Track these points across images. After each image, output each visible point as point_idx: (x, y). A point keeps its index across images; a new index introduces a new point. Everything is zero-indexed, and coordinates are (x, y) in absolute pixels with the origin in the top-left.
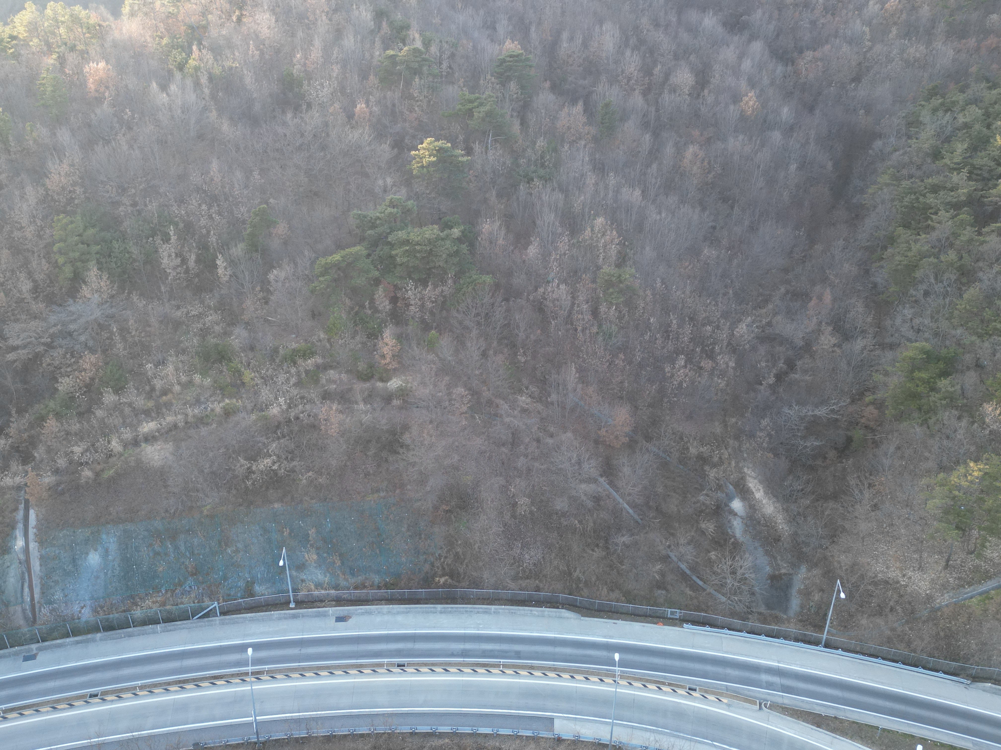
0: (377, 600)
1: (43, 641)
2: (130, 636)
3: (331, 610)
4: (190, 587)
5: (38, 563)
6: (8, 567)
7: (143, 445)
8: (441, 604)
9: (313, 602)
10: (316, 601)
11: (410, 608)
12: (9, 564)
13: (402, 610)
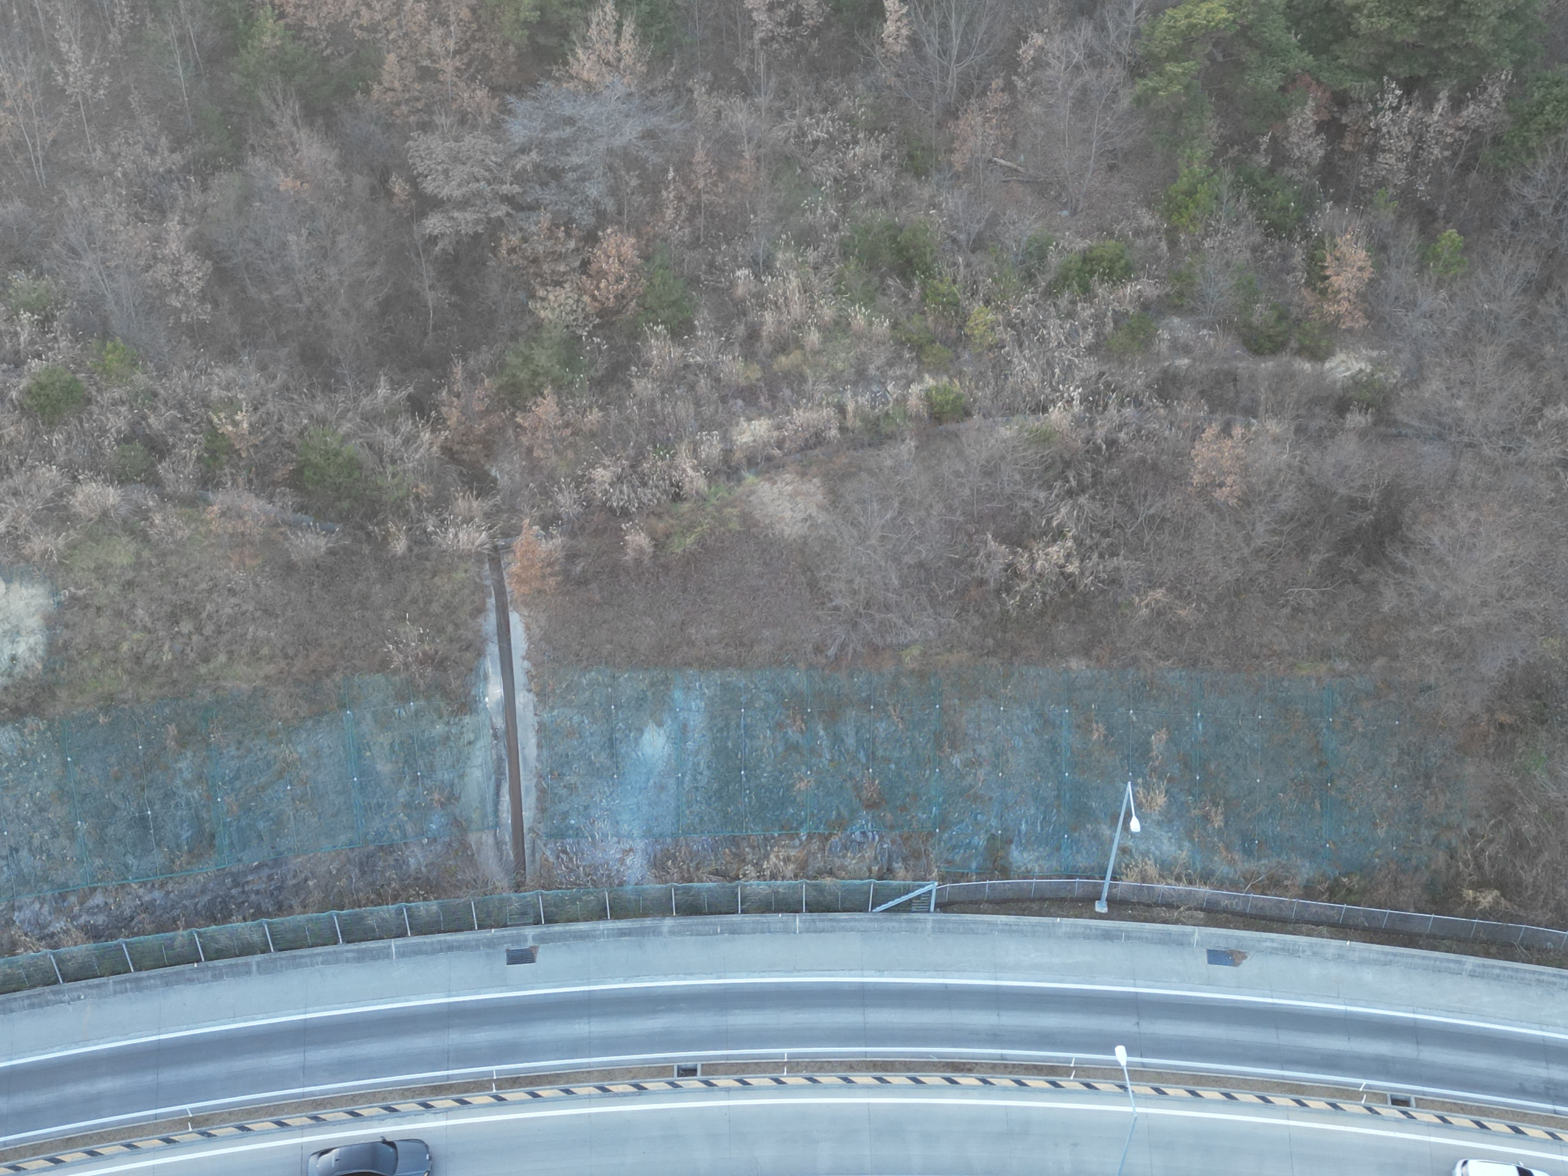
0: (1307, 922)
1: (550, 921)
2: (734, 931)
3: (1198, 933)
4: (864, 834)
5: (533, 741)
6: (470, 743)
7: (750, 478)
8: (1475, 954)
9: (1149, 906)
10: (1157, 905)
11: (1395, 955)
12: (472, 736)
13: (1375, 956)
